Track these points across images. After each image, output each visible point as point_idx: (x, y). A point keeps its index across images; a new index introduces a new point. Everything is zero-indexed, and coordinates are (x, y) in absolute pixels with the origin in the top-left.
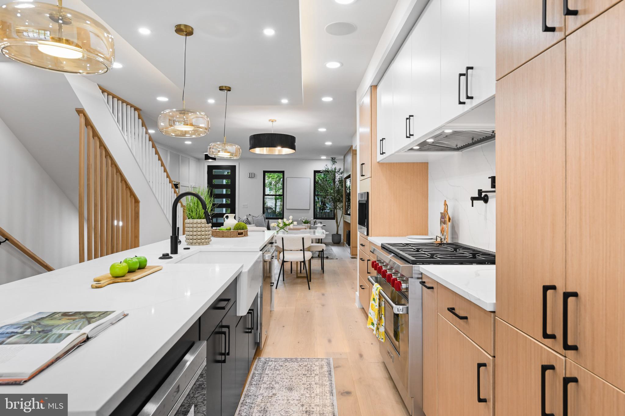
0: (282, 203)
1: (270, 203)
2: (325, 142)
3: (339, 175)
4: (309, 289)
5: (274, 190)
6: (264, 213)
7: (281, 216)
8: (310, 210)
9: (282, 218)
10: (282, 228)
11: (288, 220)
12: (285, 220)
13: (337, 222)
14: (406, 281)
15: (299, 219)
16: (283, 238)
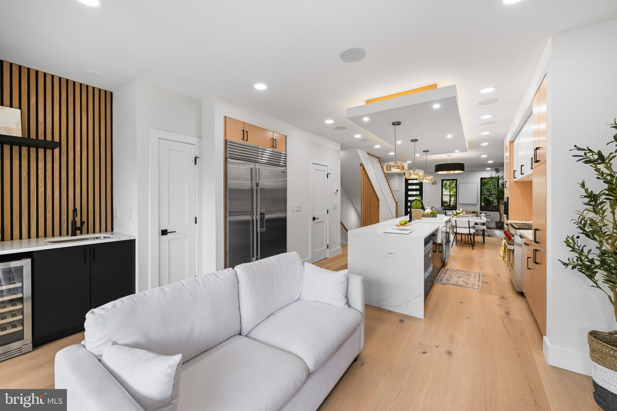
0: (455, 199)
1: (446, 199)
2: (488, 161)
3: (502, 180)
4: (473, 249)
5: (449, 189)
6: (442, 206)
7: (454, 208)
8: (478, 205)
9: (456, 210)
10: (455, 215)
11: (459, 210)
12: (457, 211)
13: (500, 214)
14: (513, 236)
15: (468, 211)
16: (456, 220)
